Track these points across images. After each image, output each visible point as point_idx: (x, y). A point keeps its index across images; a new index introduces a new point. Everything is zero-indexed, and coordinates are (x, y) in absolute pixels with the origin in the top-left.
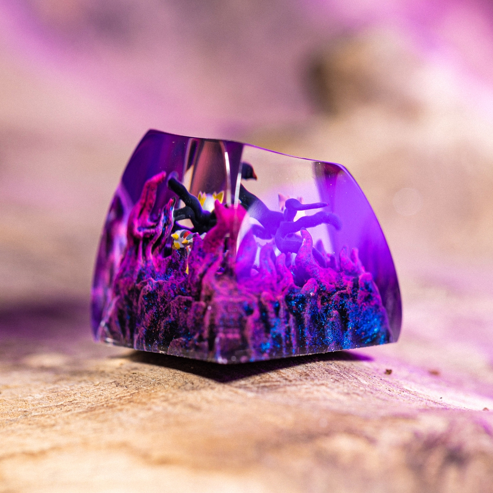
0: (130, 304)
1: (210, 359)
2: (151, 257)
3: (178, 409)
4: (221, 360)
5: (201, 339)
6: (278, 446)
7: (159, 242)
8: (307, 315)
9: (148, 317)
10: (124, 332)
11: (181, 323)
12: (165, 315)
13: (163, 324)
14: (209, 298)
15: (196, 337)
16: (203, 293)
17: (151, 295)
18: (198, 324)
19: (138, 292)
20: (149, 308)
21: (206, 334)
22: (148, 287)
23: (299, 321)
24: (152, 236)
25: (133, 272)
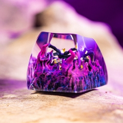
0: (41, 79)
1: (73, 92)
2: (47, 66)
3: (67, 106)
4: (76, 92)
5: (69, 87)
6: (103, 114)
7: (49, 62)
8: (92, 79)
9: (49, 82)
10: (40, 87)
11: (61, 83)
12: (55, 81)
13: (54, 84)
14: (71, 76)
15: (67, 86)
16: (69, 75)
17: (49, 76)
18: (68, 83)
19: (44, 75)
20: (48, 79)
21: (71, 85)
22: (48, 74)
23: (91, 80)
24: (47, 60)
25: (41, 70)
